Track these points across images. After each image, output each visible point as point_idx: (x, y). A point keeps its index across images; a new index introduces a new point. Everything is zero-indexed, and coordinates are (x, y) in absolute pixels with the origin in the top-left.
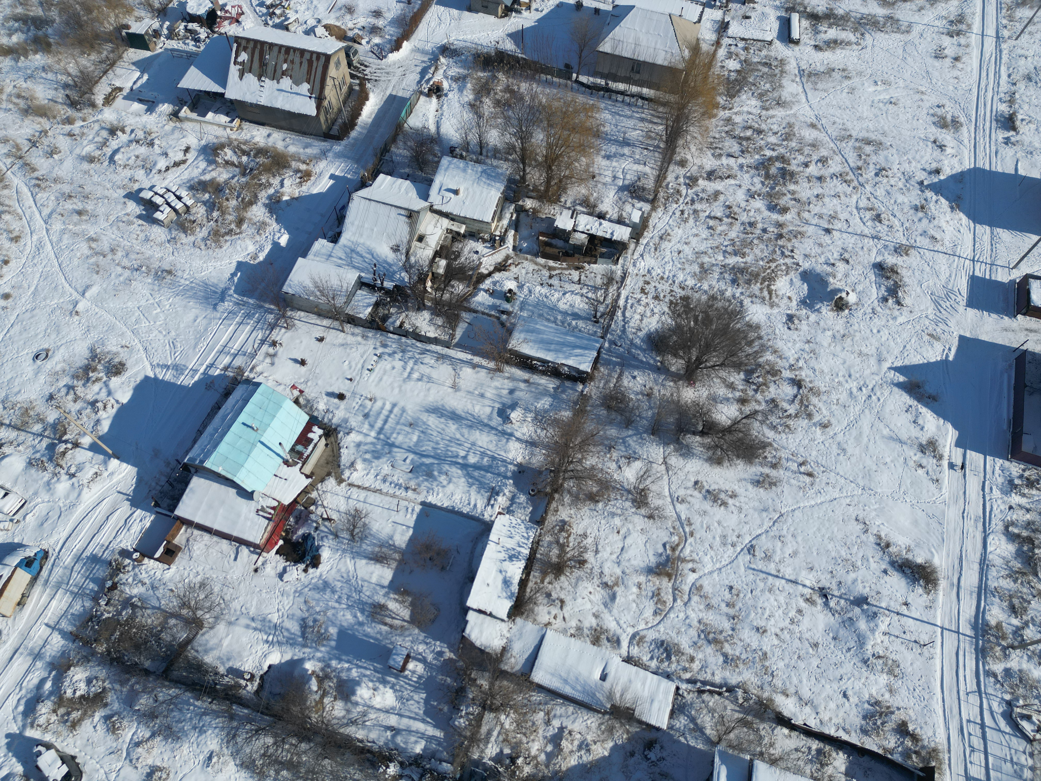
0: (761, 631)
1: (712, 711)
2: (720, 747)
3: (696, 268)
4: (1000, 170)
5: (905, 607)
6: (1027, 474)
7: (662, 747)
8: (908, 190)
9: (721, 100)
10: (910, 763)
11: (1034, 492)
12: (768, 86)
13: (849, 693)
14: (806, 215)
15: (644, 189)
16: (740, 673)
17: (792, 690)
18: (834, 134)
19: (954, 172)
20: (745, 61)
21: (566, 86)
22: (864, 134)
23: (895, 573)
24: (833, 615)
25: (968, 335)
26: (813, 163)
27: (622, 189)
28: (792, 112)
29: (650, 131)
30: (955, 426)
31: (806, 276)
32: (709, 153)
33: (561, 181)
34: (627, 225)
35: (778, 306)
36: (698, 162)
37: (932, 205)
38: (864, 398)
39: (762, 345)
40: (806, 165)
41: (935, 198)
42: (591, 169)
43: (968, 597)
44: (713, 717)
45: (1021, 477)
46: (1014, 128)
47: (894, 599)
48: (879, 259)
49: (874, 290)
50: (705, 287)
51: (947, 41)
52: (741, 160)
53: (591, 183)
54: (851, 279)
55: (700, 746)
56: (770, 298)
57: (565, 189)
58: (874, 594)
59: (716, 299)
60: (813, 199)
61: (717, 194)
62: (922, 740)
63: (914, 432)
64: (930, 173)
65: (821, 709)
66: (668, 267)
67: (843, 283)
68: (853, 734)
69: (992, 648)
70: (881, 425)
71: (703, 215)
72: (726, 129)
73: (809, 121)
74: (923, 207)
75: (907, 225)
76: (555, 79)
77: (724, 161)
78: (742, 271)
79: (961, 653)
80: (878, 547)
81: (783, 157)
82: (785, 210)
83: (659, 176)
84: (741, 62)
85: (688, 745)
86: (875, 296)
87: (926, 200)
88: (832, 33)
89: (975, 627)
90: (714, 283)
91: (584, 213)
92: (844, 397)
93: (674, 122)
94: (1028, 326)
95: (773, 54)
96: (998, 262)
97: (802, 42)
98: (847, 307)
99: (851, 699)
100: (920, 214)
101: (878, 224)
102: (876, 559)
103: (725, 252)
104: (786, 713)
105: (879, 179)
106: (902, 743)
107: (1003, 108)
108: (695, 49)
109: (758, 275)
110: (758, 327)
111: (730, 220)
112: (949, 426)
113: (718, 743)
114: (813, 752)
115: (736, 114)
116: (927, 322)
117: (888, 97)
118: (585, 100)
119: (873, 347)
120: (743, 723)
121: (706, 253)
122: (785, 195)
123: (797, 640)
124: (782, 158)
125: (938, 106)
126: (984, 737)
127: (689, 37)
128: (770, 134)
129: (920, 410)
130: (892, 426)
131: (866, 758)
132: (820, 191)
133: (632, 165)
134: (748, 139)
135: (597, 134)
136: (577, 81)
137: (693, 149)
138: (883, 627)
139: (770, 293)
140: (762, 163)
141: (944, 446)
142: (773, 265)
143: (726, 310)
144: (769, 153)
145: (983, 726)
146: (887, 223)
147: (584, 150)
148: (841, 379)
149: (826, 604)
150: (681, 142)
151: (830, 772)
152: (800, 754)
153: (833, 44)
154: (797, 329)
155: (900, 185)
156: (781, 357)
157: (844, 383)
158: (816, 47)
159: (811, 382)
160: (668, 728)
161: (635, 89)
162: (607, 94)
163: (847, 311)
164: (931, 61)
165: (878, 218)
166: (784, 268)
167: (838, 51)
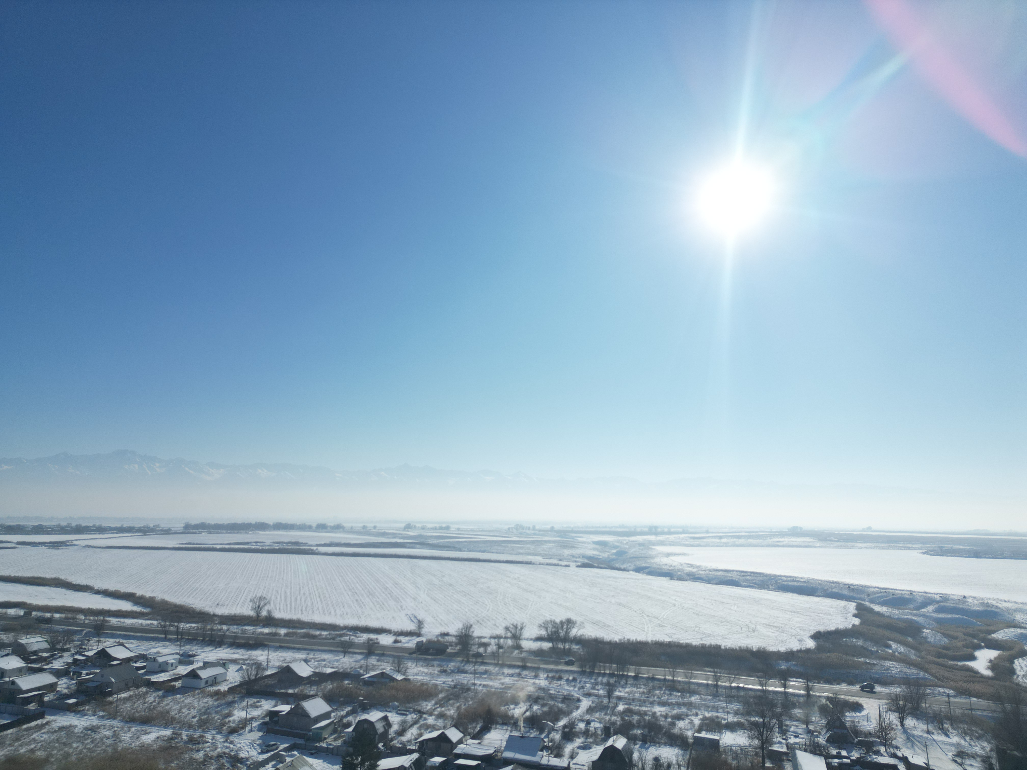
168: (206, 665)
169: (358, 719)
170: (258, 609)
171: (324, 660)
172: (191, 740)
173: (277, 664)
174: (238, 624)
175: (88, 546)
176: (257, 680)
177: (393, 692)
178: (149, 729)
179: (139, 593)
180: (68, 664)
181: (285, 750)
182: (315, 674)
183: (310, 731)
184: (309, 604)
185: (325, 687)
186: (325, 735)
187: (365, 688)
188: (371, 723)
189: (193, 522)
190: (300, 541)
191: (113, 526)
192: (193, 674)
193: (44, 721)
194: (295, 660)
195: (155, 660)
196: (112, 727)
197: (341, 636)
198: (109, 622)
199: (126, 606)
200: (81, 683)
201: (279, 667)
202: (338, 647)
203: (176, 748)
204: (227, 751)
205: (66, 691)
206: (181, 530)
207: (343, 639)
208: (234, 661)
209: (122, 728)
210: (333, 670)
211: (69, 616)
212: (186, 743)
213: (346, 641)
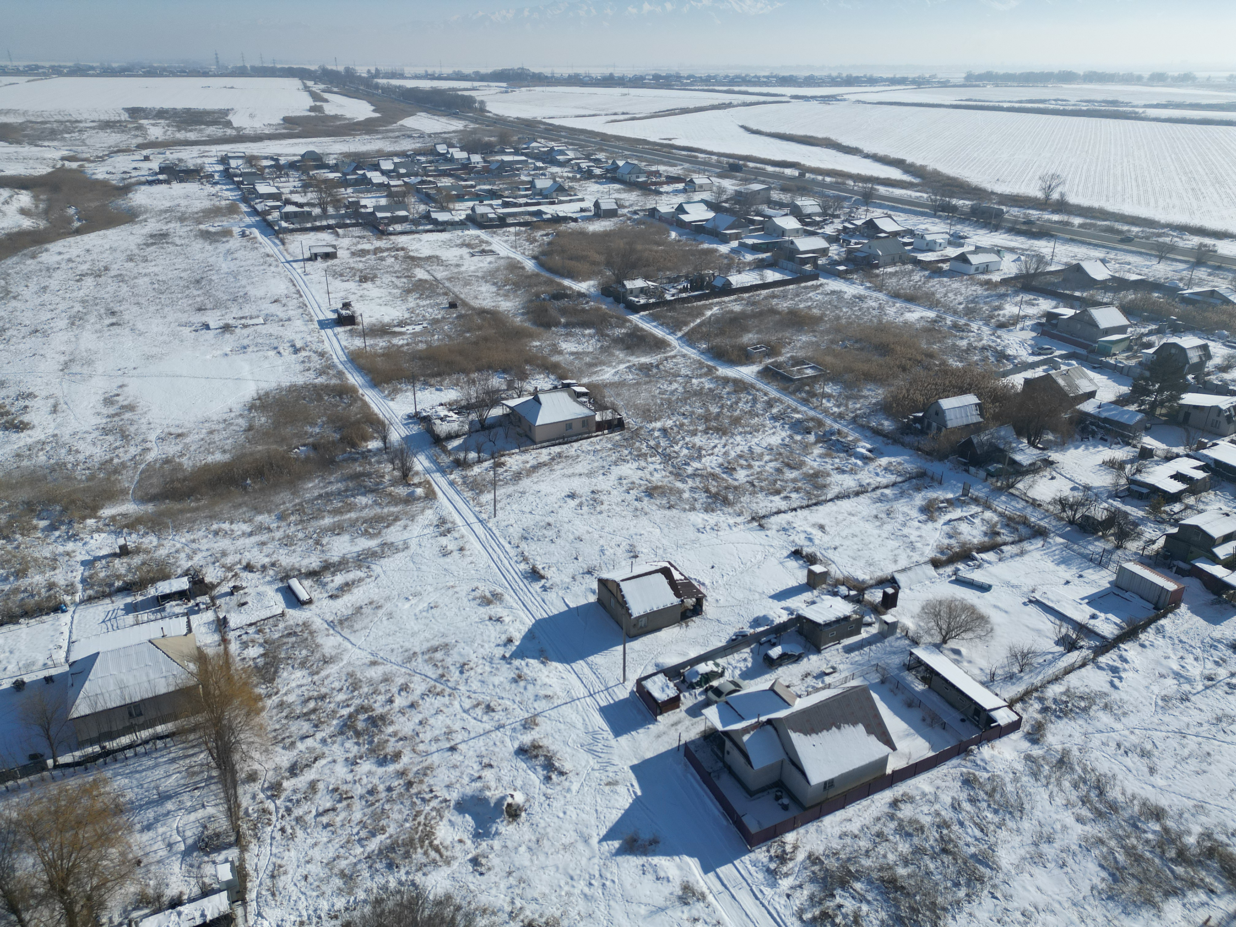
3: (338, 882)
4: (556, 612)
6: (772, 852)
8: (497, 669)
9: (261, 690)
11: (791, 865)
12: (304, 652)
14: (421, 747)
15: (218, 835)
18: (399, 660)
19: (523, 634)
20: (266, 642)
21: (43, 780)
22: (426, 646)
25: (636, 762)
26: (396, 695)
27: (187, 853)
28: (345, 662)
29: (191, 767)
30: (691, 855)
31: (462, 807)
32: (278, 749)
33: (89, 898)
34: (219, 891)
35: (454, 858)
36: (270, 765)
37: (526, 670)
38: (600, 891)
39: (467, 915)
40: (391, 701)
41: (523, 663)
42: (131, 856)
45: (771, 859)
46: (542, 577)
48: (516, 746)
49: (533, 776)
50: (361, 895)
51: (444, 541)
52: (319, 736)
53: (139, 872)
54: (506, 779)
56: (441, 856)
57: (102, 905)
59: (383, 900)
60: (419, 728)
61: (313, 786)
63: (666, 889)
64: (505, 645)
66: (301, 905)
67: (501, 789)
70: (634, 907)
71: (310, 818)
72: (284, 714)
73: (367, 661)
74: (520, 677)
75: (518, 699)
76: (20, 782)
77: (301, 746)
78: (392, 848)
81: (362, 707)
82: (397, 756)
83: (229, 809)
84: (261, 645)
86: (537, 782)
87: (517, 669)
88: (339, 579)
90: (369, 884)
91: (146, 916)
92: (582, 906)
93: (216, 741)
94: (671, 722)
95: (291, 622)
96: (610, 684)
97: (315, 599)
98: (521, 810)
100: (522, 684)
101: (493, 714)
103: (360, 841)
105: (465, 676)
107: (523, 567)
108: (201, 657)
109: (412, 840)
110: (449, 897)
111: (345, 803)
112: (686, 858)
115: (286, 694)
116: (597, 774)
117: (426, 605)
118: (80, 781)
119: (572, 832)
121: (338, 857)
122: (388, 741)
124: (362, 709)
125: (473, 590)
127: (186, 651)
128: (335, 693)
129: (654, 862)
130: (644, 900)
132: (420, 717)
133: (186, 818)
134: (314, 711)
135: (119, 810)
136: (56, 767)
137: (256, 755)
139: (437, 850)
140: (345, 725)
141: (698, 882)
142: (421, 819)
143: (401, 905)
144: (345, 712)
146: (500, 708)
147: (108, 839)
148: (567, 888)
150: (237, 757)
153: (346, 587)
154: (489, 869)
155: (488, 669)
156: (494, 913)
157: (572, 890)
158: (331, 597)
159: (541, 916)
161: (145, 734)
162: (108, 759)
163: (523, 814)
164: (442, 560)
165: (489, 709)
166: (434, 814)
167: (355, 591)
168: (978, 250)
169: (1164, 341)
170: (1049, 189)
171: (1129, 264)
172: (955, 326)
173: (1065, 260)
174: (1020, 207)
175: (859, 102)
176: (1035, 275)
177: (1224, 317)
178: (913, 307)
179: (909, 159)
180: (838, 230)
181: (1060, 357)
182: (1114, 278)
183: (1097, 342)
184: (1119, 188)
185: (1125, 297)
186: (1115, 350)
187: (1182, 306)
188: (1183, 350)
189: (977, 71)
190: (1121, 99)
191: (885, 76)
192: (963, 258)
193: (819, 283)
194: (1089, 259)
195: (922, 237)
196: (877, 299)
197: (1160, 235)
198: (877, 190)
199: (895, 174)
200: (850, 252)
201: (1066, 264)
202: (1152, 249)
203: (940, 331)
204: (993, 344)
205: (836, 257)
206: (961, 81)
207: (1161, 240)
208: (1012, 250)
209: (887, 302)
210: (1140, 277)
211: (839, 180)
212: (950, 328)
213: (1165, 244)
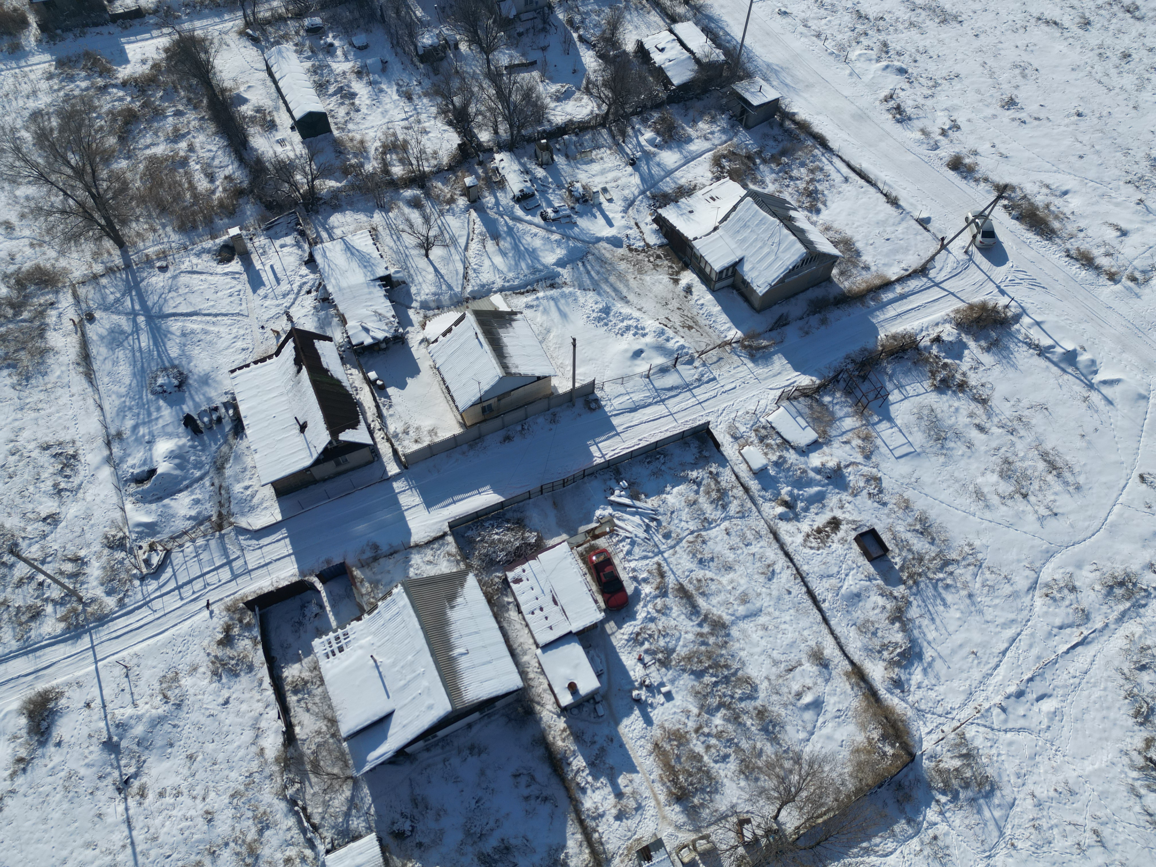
0: (209, 817)
1: (326, 805)
2: (355, 774)
5: (92, 705)
7: (393, 823)
10: (253, 621)
13: (221, 700)
16: (270, 805)
17: (254, 749)
23: (54, 734)
24: (144, 762)
43: (44, 658)
44: (331, 799)
47: (89, 719)
55: (366, 791)
58: (94, 740)
62: (226, 623)
65: (256, 714)
68: (259, 675)
69: (92, 614)
79: (114, 635)
80: (29, 768)
85: (373, 801)
89: (77, 637)
99: (226, 696)
102: (47, 761)
104: (280, 739)
106: (239, 635)
113: (352, 778)
114: (300, 696)
120: (317, 769)
123: (197, 777)
126: (190, 582)
131: (274, 654)
138: (129, 711)
145: (179, 588)
149: (136, 775)
151: (308, 674)
152: (310, 705)
160: (372, 831)
